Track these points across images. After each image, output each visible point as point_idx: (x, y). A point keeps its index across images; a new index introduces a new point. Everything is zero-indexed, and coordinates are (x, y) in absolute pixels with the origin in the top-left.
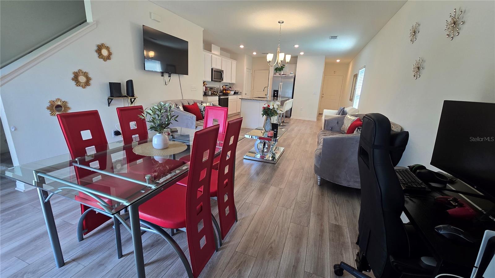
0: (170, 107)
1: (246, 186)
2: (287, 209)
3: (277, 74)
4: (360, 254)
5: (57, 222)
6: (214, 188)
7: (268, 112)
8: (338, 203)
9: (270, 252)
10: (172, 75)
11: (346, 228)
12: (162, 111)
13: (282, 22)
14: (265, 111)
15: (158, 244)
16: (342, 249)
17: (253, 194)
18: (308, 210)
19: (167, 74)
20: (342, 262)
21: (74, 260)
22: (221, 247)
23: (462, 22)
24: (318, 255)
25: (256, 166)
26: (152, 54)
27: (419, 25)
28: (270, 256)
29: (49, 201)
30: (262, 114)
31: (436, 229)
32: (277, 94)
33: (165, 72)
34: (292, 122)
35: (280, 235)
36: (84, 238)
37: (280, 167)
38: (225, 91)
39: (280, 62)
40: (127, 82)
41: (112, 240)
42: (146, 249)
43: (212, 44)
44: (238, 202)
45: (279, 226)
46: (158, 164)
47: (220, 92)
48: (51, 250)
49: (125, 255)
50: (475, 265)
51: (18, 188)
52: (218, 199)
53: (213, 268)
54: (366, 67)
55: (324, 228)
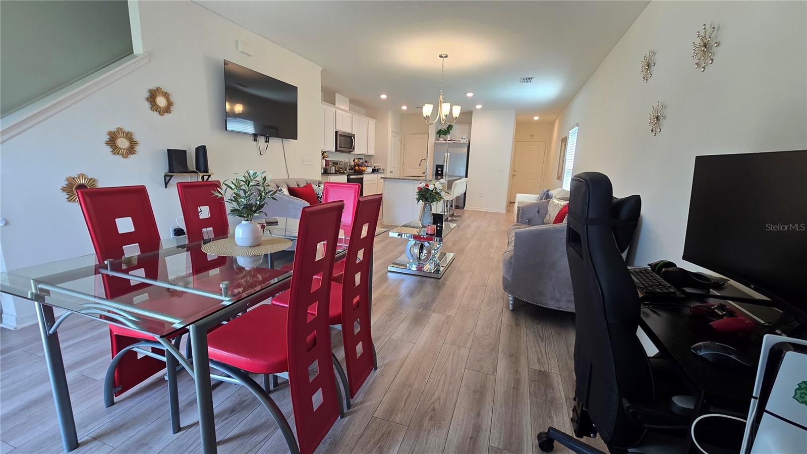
0: (265, 179)
1: (392, 314)
2: (460, 347)
3: (440, 139)
4: (577, 408)
5: (70, 376)
6: (335, 309)
7: (427, 196)
8: (543, 338)
9: (432, 416)
10: (271, 140)
11: (557, 376)
12: (251, 184)
13: (445, 56)
14: (421, 194)
15: (243, 408)
16: (550, 409)
17: (403, 326)
18: (494, 349)
19: (263, 137)
20: (550, 428)
21: (95, 439)
22: (350, 411)
23: (716, 43)
24: (512, 420)
25: (408, 283)
26: (239, 108)
27: (654, 54)
28: (431, 424)
29: (55, 333)
30: (417, 199)
31: (694, 349)
32: (442, 171)
33: (259, 135)
34: (467, 216)
35: (448, 390)
36: (115, 401)
37: (448, 283)
38: (357, 168)
39: (444, 118)
40: (197, 149)
41: (164, 404)
42: (220, 418)
43: (336, 94)
44: (378, 339)
45: (446, 375)
46: (244, 272)
47: (349, 170)
48: (57, 422)
49: (184, 428)
50: (754, 395)
51: (5, 324)
52: (343, 327)
53: (335, 444)
54: (579, 124)
55: (520, 376)
